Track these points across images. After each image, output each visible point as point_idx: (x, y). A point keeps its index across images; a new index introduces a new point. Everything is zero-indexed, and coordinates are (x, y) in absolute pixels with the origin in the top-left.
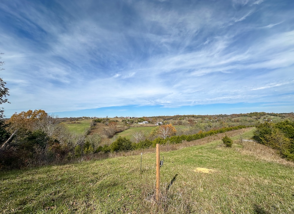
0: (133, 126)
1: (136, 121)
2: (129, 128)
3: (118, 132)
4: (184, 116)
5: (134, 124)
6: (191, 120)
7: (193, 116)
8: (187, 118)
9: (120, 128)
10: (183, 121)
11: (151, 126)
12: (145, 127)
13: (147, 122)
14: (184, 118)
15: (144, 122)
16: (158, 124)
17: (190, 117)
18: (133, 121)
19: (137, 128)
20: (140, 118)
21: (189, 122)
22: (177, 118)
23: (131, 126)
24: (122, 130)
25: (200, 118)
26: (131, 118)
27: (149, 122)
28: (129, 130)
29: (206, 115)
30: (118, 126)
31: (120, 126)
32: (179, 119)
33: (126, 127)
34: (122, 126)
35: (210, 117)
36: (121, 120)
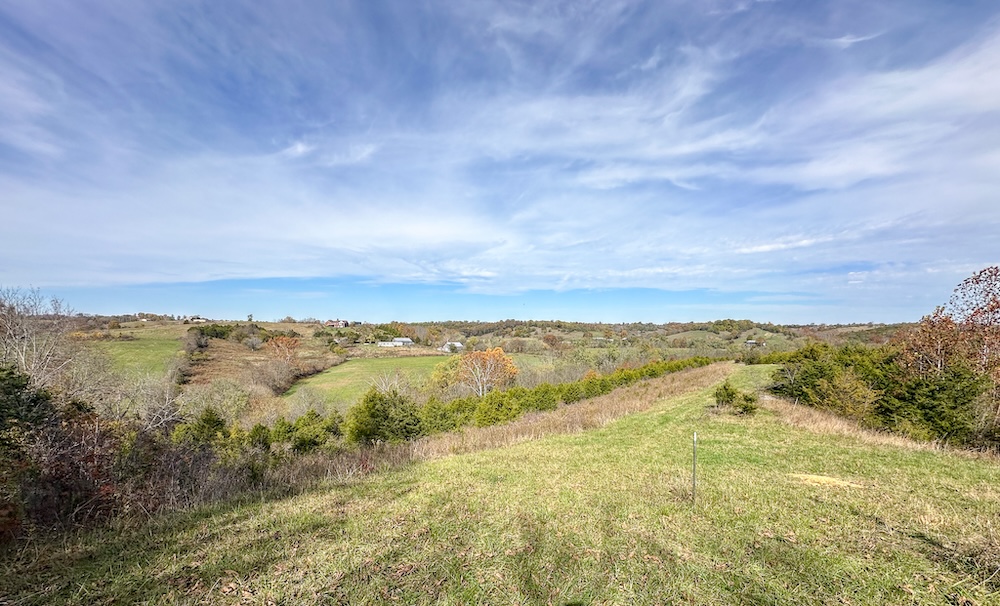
0: (359, 352)
1: (371, 337)
2: (346, 361)
3: (305, 375)
4: (531, 324)
5: (363, 347)
6: (554, 338)
7: (559, 326)
8: (539, 330)
9: (309, 361)
10: (527, 339)
11: (423, 355)
12: (402, 357)
13: (409, 340)
14: (529, 331)
15: (398, 342)
16: (447, 350)
17: (548, 329)
18: (358, 336)
19: (376, 361)
20: (382, 327)
21: (545, 344)
22: (509, 329)
23: (351, 353)
24: (319, 367)
25: (578, 330)
26: (346, 325)
27: (417, 341)
28: (345, 368)
29: (596, 325)
30: (302, 353)
31: (307, 354)
32: (514, 333)
33: (332, 357)
34: (318, 353)
35: (608, 330)
36: (311, 332)
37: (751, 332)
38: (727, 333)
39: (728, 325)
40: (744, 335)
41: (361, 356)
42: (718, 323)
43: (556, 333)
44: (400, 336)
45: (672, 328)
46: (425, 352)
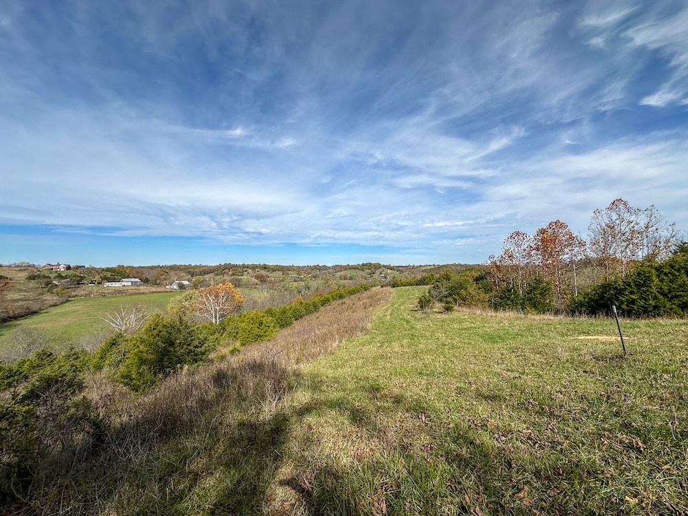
0: (83, 293)
1: (97, 278)
2: (67, 301)
3: (16, 318)
4: (244, 266)
5: (88, 288)
6: (262, 276)
7: (265, 267)
8: (250, 271)
9: (20, 303)
10: (242, 277)
11: (153, 292)
12: (131, 294)
13: (137, 280)
14: (243, 272)
15: (127, 283)
16: (175, 287)
17: (257, 270)
18: (82, 278)
19: (103, 300)
20: (108, 270)
21: (256, 281)
22: (227, 270)
23: (74, 294)
24: (35, 308)
25: (279, 270)
26: (68, 268)
27: (146, 281)
28: (67, 307)
29: (290, 266)
30: (11, 296)
31: (16, 296)
32: (231, 273)
33: (49, 298)
34: (31, 295)
35: (299, 270)
36: (24, 275)
37: (381, 270)
38: (369, 271)
39: (369, 266)
40: (378, 272)
41: (86, 295)
42: (363, 265)
43: (263, 273)
44: (128, 277)
45: (338, 268)
46: (154, 289)
